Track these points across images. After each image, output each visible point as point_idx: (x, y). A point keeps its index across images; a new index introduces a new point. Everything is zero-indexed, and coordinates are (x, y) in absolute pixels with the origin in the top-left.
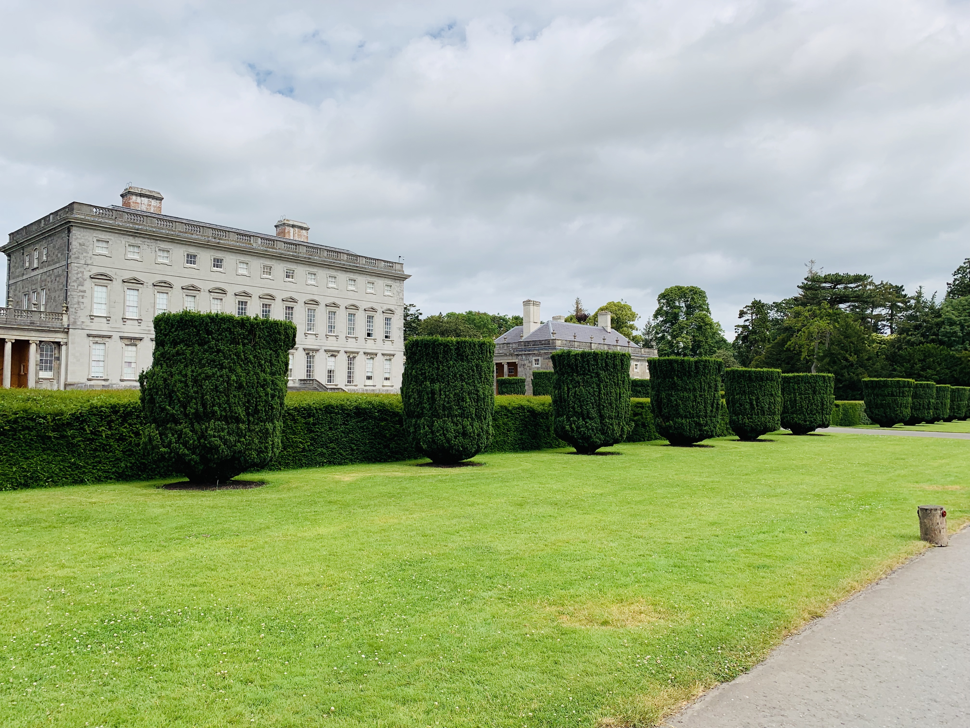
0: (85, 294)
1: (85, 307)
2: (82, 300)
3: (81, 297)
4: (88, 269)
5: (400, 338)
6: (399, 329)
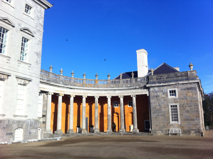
5: (38, 64)
6: (37, 54)
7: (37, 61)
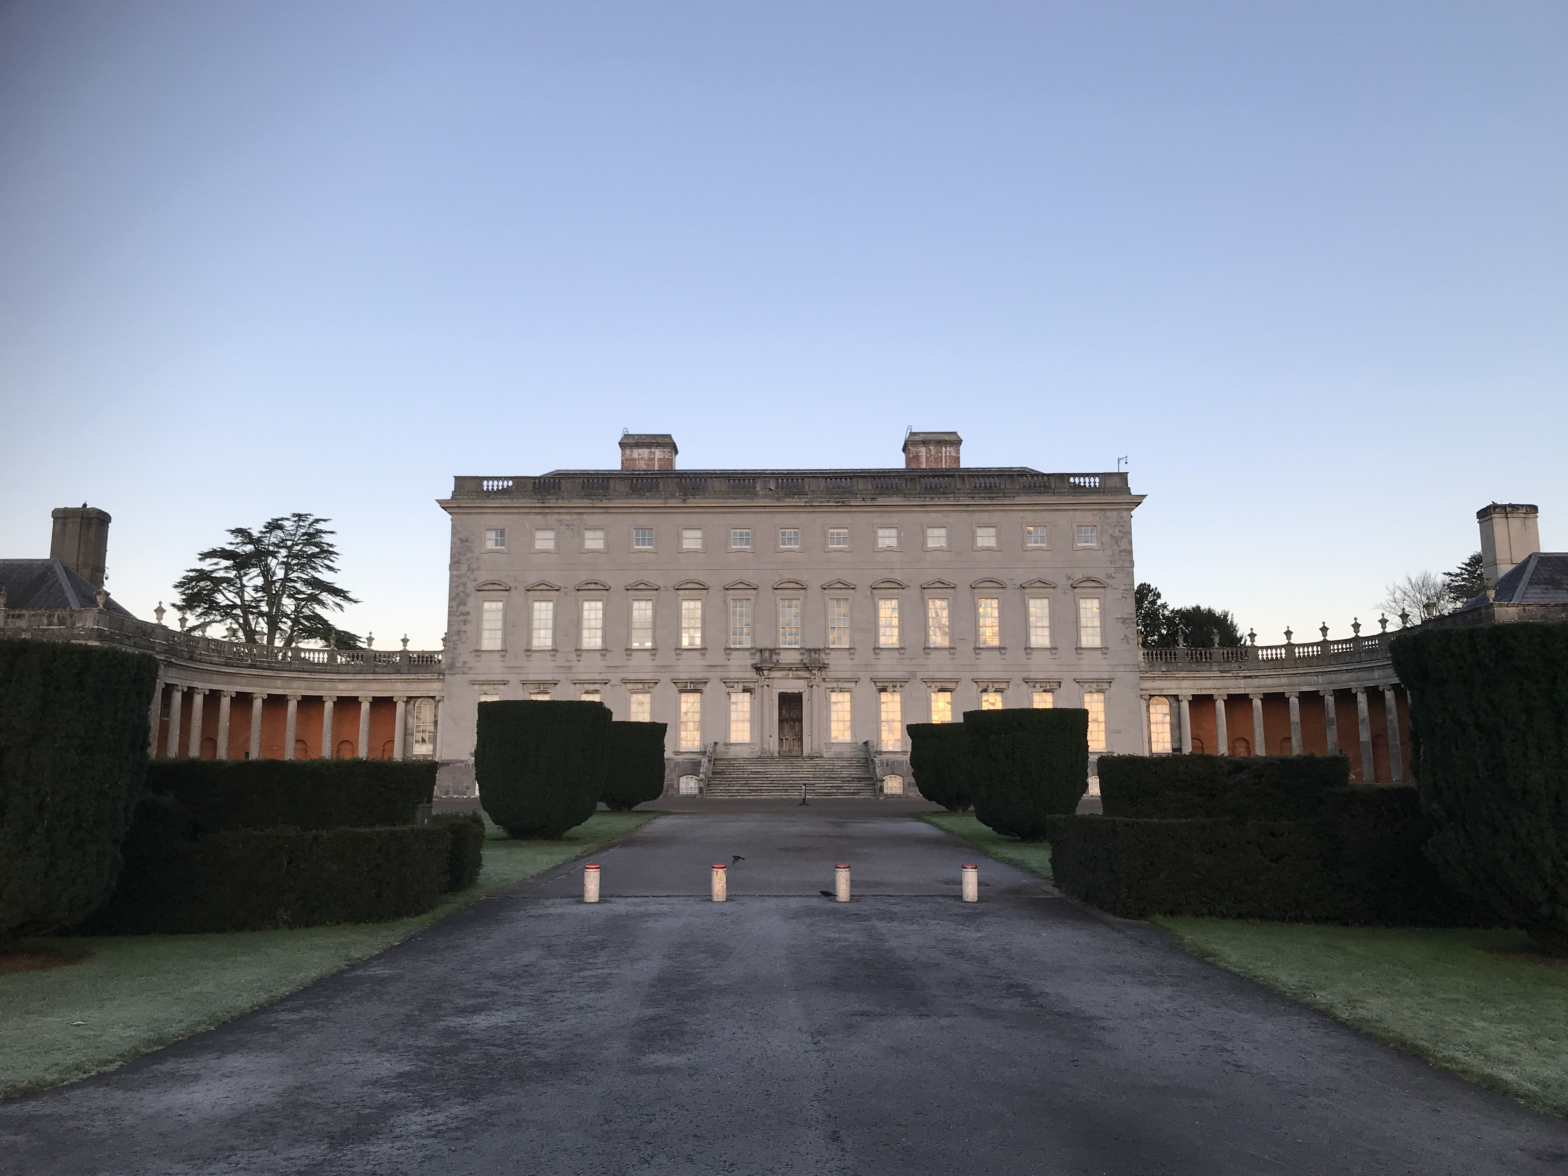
0: (469, 618)
1: (467, 639)
2: (464, 628)
3: (462, 623)
4: (472, 577)
5: (1128, 642)
6: (1124, 621)
7: (1125, 636)
